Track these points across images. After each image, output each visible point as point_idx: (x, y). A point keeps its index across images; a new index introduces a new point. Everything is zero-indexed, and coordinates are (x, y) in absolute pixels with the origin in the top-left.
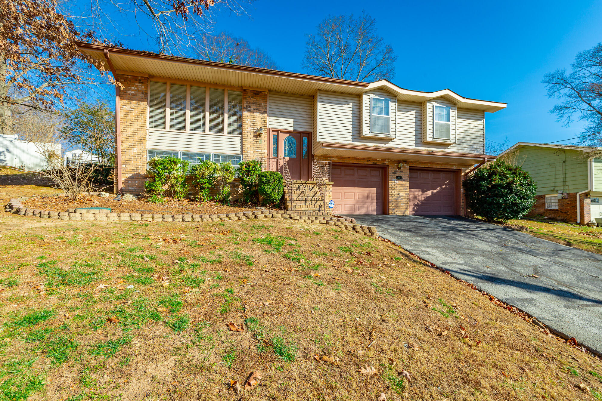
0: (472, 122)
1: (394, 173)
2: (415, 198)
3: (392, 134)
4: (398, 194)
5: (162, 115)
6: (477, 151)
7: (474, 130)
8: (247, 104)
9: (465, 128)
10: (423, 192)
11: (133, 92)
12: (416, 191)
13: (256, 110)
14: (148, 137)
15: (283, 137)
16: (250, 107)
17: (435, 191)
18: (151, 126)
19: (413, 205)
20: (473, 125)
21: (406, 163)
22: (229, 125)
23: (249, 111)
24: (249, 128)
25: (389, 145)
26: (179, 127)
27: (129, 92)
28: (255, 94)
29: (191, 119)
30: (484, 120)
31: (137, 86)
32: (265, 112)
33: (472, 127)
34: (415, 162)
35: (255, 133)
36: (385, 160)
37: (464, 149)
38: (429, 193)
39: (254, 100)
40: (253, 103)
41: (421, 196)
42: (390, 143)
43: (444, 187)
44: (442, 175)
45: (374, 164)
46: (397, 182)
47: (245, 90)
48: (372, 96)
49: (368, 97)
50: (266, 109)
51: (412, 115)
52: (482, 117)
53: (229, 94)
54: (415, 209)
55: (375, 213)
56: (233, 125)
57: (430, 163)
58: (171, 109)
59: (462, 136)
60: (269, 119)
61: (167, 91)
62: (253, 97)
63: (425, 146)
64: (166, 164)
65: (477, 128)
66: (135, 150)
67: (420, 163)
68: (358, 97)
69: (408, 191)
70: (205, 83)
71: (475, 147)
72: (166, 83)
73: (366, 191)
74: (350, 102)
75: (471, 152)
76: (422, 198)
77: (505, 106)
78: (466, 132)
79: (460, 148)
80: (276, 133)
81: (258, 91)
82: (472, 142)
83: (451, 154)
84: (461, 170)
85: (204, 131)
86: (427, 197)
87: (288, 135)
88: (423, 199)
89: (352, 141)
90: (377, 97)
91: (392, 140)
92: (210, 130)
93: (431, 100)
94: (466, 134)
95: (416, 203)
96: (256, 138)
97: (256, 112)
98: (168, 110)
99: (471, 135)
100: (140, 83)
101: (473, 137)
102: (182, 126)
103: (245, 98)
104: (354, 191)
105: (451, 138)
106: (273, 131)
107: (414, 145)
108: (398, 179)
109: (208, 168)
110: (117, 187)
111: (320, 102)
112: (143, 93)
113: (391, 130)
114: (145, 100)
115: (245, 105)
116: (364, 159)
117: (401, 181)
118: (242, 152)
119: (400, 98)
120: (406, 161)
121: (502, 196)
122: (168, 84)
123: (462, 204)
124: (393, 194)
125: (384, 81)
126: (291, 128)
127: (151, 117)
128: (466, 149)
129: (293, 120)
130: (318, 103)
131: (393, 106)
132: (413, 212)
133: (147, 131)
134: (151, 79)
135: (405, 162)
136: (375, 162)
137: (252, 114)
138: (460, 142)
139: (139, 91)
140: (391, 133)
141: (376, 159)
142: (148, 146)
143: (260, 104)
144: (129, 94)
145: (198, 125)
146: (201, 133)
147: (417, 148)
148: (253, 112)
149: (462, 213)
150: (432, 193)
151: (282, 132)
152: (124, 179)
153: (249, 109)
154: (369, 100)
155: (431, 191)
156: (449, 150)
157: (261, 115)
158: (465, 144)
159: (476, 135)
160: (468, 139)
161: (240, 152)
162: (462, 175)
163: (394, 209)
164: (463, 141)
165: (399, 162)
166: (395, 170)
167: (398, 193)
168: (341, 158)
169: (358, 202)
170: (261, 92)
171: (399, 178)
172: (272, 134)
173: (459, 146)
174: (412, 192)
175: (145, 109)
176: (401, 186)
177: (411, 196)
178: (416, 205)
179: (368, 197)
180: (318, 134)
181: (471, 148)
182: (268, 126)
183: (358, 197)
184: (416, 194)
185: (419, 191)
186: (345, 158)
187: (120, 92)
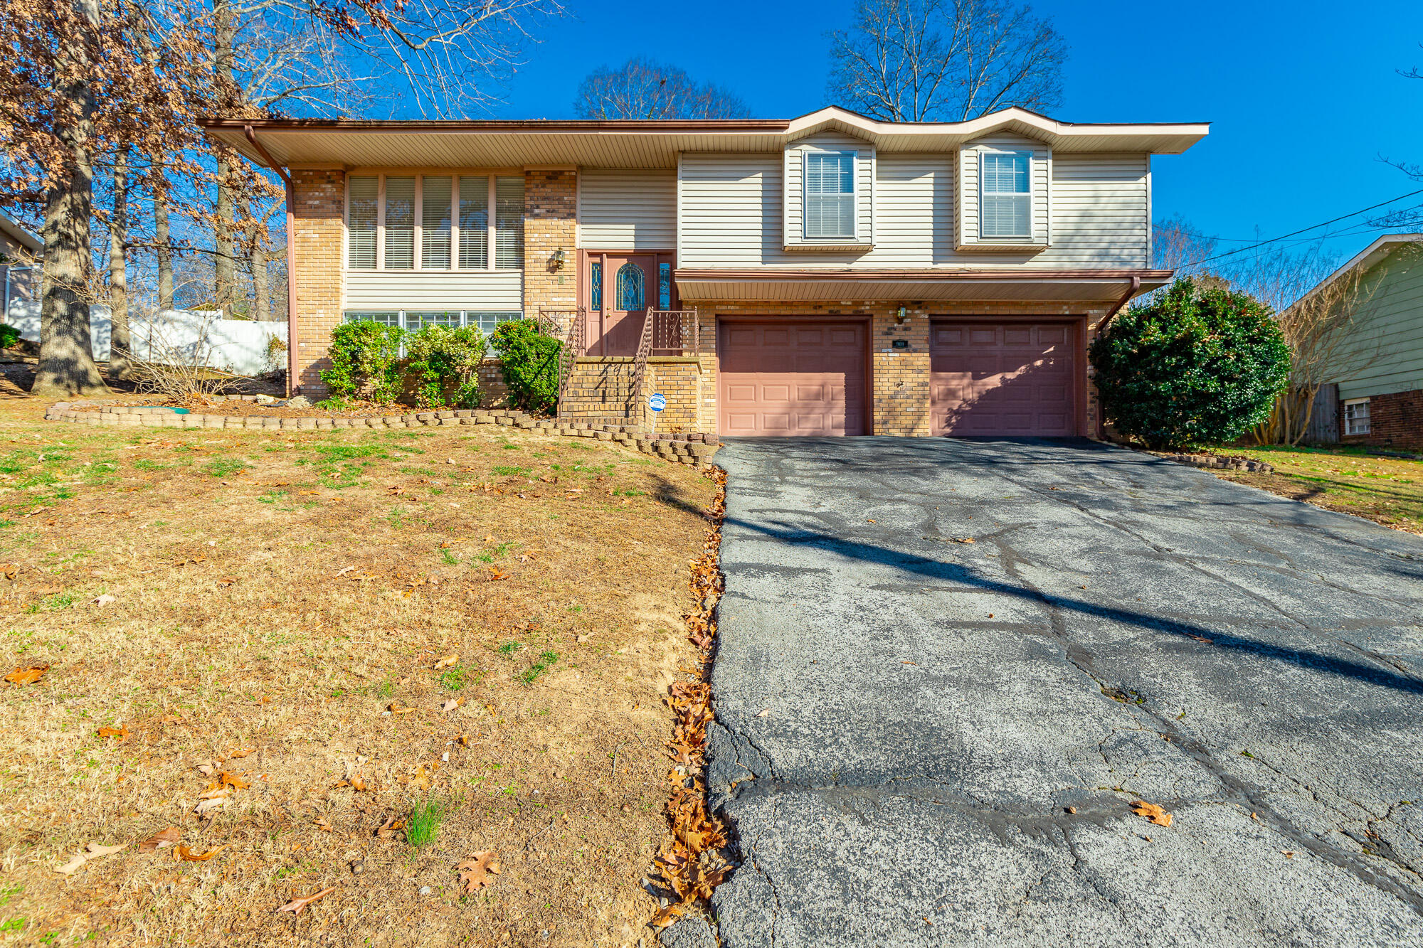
0: (1105, 187)
1: (887, 334)
2: (951, 394)
3: (860, 236)
4: (899, 385)
5: (371, 243)
6: (1123, 262)
7: (1110, 206)
8: (532, 202)
9: (1085, 203)
10: (977, 377)
11: (317, 202)
12: (953, 378)
13: (551, 213)
14: (344, 287)
15: (612, 268)
16: (538, 207)
17: (1010, 376)
18: (352, 265)
19: (945, 410)
20: (1109, 193)
21: (919, 308)
22: (499, 250)
23: (536, 216)
24: (537, 254)
25: (860, 265)
26: (401, 262)
27: (310, 202)
28: (549, 178)
29: (425, 245)
30: (1149, 176)
31: (323, 190)
32: (572, 215)
33: (1104, 200)
34: (947, 303)
35: (549, 261)
36: (862, 303)
37: (1084, 260)
38: (994, 381)
39: (548, 191)
40: (545, 199)
41: (966, 388)
42: (864, 258)
43: (1039, 363)
44: (1034, 334)
45: (832, 313)
46: (896, 355)
47: (528, 173)
48: (808, 149)
49: (799, 153)
50: (574, 207)
51: (923, 187)
52: (1143, 168)
53: (497, 185)
54: (954, 420)
55: (841, 433)
56: (507, 250)
57: (989, 304)
58: (387, 228)
59: (1071, 226)
60: (579, 230)
61: (380, 192)
62: (544, 186)
63: (966, 259)
64: (351, 336)
65: (1121, 200)
66: (321, 313)
67: (962, 304)
68: (774, 155)
69: (925, 377)
70: (450, 168)
71: (1117, 252)
72: (377, 178)
73: (814, 380)
74: (758, 172)
75: (1101, 266)
76: (971, 395)
77: (1204, 130)
78: (1086, 216)
79: (1065, 258)
80: (597, 260)
81: (554, 172)
82: (1107, 239)
83: (1044, 275)
84: (1086, 315)
85: (449, 266)
86: (988, 392)
87: (624, 261)
88: (976, 396)
89: (763, 262)
90: (822, 151)
91: (867, 251)
92: (462, 263)
93: (970, 142)
94: (1086, 219)
95: (955, 408)
96: (553, 272)
97: (552, 217)
98: (381, 231)
99: (1101, 219)
100: (329, 182)
101: (1109, 226)
102: (408, 259)
103: (528, 190)
104: (788, 382)
105: (1034, 234)
106: (591, 255)
107: (931, 258)
108: (898, 347)
109: (427, 339)
110: (291, 385)
111: (684, 178)
112: (334, 202)
113: (857, 227)
114: (339, 213)
115: (529, 203)
116: (805, 303)
117: (908, 352)
118: (523, 303)
120: (920, 302)
121: (1165, 376)
122: (381, 179)
123: (1089, 406)
124: (883, 384)
125: (831, 109)
126: (629, 245)
127: (352, 248)
128: (1086, 258)
129: (633, 227)
130: (680, 183)
131: (863, 168)
132: (948, 430)
133: (343, 275)
134: (352, 173)
135: (918, 304)
136: (836, 308)
137: (543, 222)
138: (1065, 243)
139: (327, 198)
140: (857, 233)
141: (838, 303)
142: (345, 304)
143: (560, 200)
144: (311, 207)
145: (439, 254)
146: (444, 270)
147: (940, 266)
148: (545, 218)
149: (1091, 430)
150: (1003, 379)
151: (610, 255)
152: (301, 371)
153: (537, 211)
154: (799, 160)
155: (999, 376)
156: (1033, 265)
157: (561, 222)
158: (1081, 245)
159: (1119, 219)
160: (1091, 232)
161: (519, 306)
162: (1089, 328)
163: (885, 423)
164: (1077, 239)
165: (899, 304)
166: (889, 325)
167: (898, 381)
168: (748, 304)
169: (792, 406)
170: (561, 173)
171: (901, 345)
172: (588, 261)
173: (1061, 252)
174: (940, 379)
175: (339, 232)
176: (905, 364)
177: (937, 389)
178: (956, 413)
179: (819, 396)
180: (680, 252)
181: (1103, 255)
182: (578, 245)
183: (795, 395)
184: (954, 384)
185: (962, 378)
186: (756, 304)
187: (295, 205)
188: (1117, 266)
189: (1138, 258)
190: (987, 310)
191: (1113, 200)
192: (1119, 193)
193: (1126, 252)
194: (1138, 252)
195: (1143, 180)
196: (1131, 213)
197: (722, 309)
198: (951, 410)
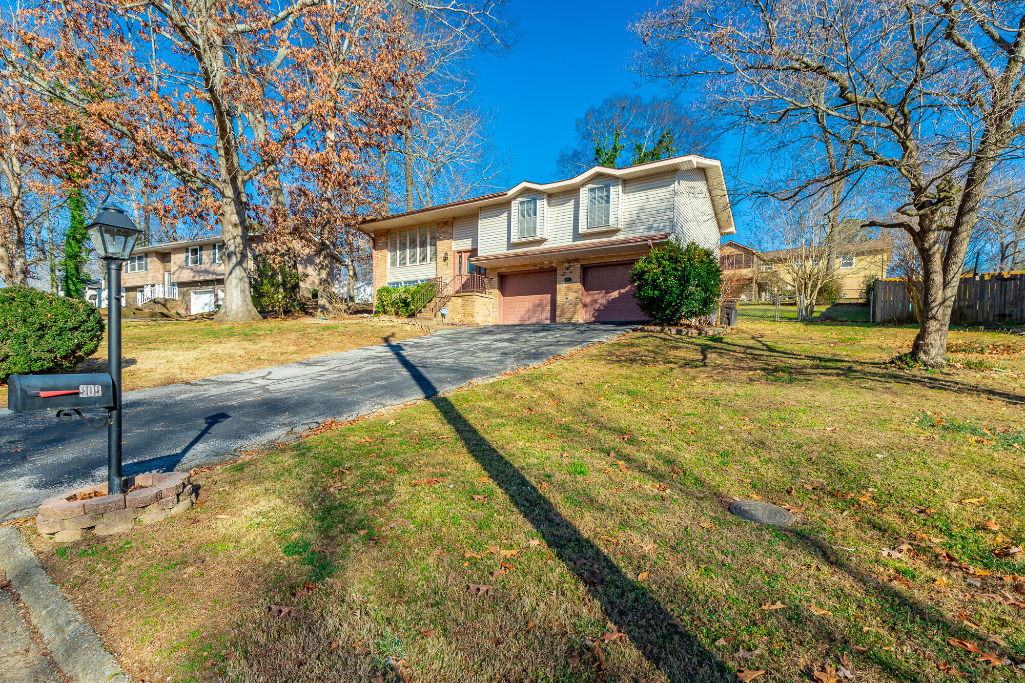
0: (652, 193)
1: (562, 275)
2: (595, 301)
3: (539, 236)
4: (567, 299)
5: (395, 256)
6: (660, 230)
7: (654, 202)
8: (440, 234)
9: (640, 203)
10: (607, 293)
11: (381, 245)
12: (596, 294)
13: (445, 238)
14: (388, 274)
15: (464, 257)
16: (441, 236)
17: (622, 291)
18: (390, 266)
19: (591, 309)
20: (654, 196)
21: (576, 262)
22: (430, 254)
23: (440, 240)
24: (441, 255)
25: (543, 247)
26: (403, 262)
27: (379, 244)
28: (445, 224)
29: (410, 255)
30: (676, 183)
31: (382, 240)
32: (451, 238)
33: (651, 199)
35: (444, 257)
36: (552, 262)
37: (640, 232)
38: (615, 294)
39: (444, 229)
40: (443, 232)
41: (601, 298)
42: (545, 243)
45: (541, 268)
46: (566, 285)
47: (439, 223)
48: (518, 200)
49: (515, 202)
50: (452, 234)
51: (568, 207)
52: (672, 180)
53: (430, 229)
54: (596, 314)
55: (548, 322)
56: (432, 254)
57: (606, 257)
58: (400, 250)
59: (634, 215)
60: (453, 243)
65: (660, 198)
66: (382, 284)
67: (595, 258)
68: (507, 205)
69: (581, 294)
70: (416, 225)
71: (657, 225)
72: (397, 232)
73: (536, 298)
74: (504, 212)
75: (649, 234)
76: (604, 301)
78: (642, 209)
79: (631, 232)
80: (460, 254)
81: (446, 221)
82: (652, 219)
83: (623, 242)
85: (416, 263)
86: (612, 299)
87: (469, 254)
88: (606, 302)
89: (507, 250)
90: (525, 199)
91: (545, 240)
92: (419, 261)
93: (584, 184)
94: (640, 211)
95: (597, 308)
96: (445, 261)
98: (398, 251)
99: (649, 210)
100: (384, 237)
101: (654, 212)
102: (405, 261)
103: (439, 230)
105: (612, 223)
106: (458, 253)
111: (480, 219)
112: (385, 244)
113: (538, 230)
114: (386, 247)
115: (438, 235)
116: (530, 265)
117: (571, 283)
118: (436, 274)
119: (550, 192)
122: (399, 232)
124: (560, 299)
125: (523, 183)
126: (469, 247)
127: (390, 259)
128: (641, 231)
130: (479, 221)
131: (541, 204)
132: (593, 319)
133: (387, 269)
134: (390, 233)
135: (576, 260)
136: (542, 266)
137: (443, 242)
138: (631, 225)
139: (384, 242)
140: (537, 234)
141: (544, 263)
142: (388, 280)
143: (448, 232)
144: (379, 246)
145: (413, 258)
146: (414, 264)
147: (576, 243)
148: (443, 240)
150: (619, 293)
151: (464, 252)
153: (441, 238)
154: (516, 205)
155: (617, 291)
156: (617, 237)
157: (448, 241)
158: (639, 224)
159: (658, 208)
160: (644, 217)
161: (435, 276)
163: (560, 316)
164: (637, 221)
165: (569, 262)
166: (563, 271)
167: (567, 297)
168: (509, 267)
169: (528, 311)
170: (448, 221)
171: (568, 280)
172: (457, 255)
173: (629, 229)
174: (589, 294)
175: (386, 254)
176: (569, 289)
177: (587, 300)
178: (598, 310)
179: (539, 305)
180: (479, 249)
181: (650, 228)
182: (454, 249)
183: (531, 305)
184: (596, 297)
185: (600, 293)
186: (512, 267)
187: (375, 247)
188: (657, 233)
189: (668, 227)
190: (607, 260)
191: (656, 199)
192: (659, 195)
193: (662, 225)
194: (667, 224)
195: (673, 185)
196: (665, 204)
197: (500, 270)
198: (595, 309)
